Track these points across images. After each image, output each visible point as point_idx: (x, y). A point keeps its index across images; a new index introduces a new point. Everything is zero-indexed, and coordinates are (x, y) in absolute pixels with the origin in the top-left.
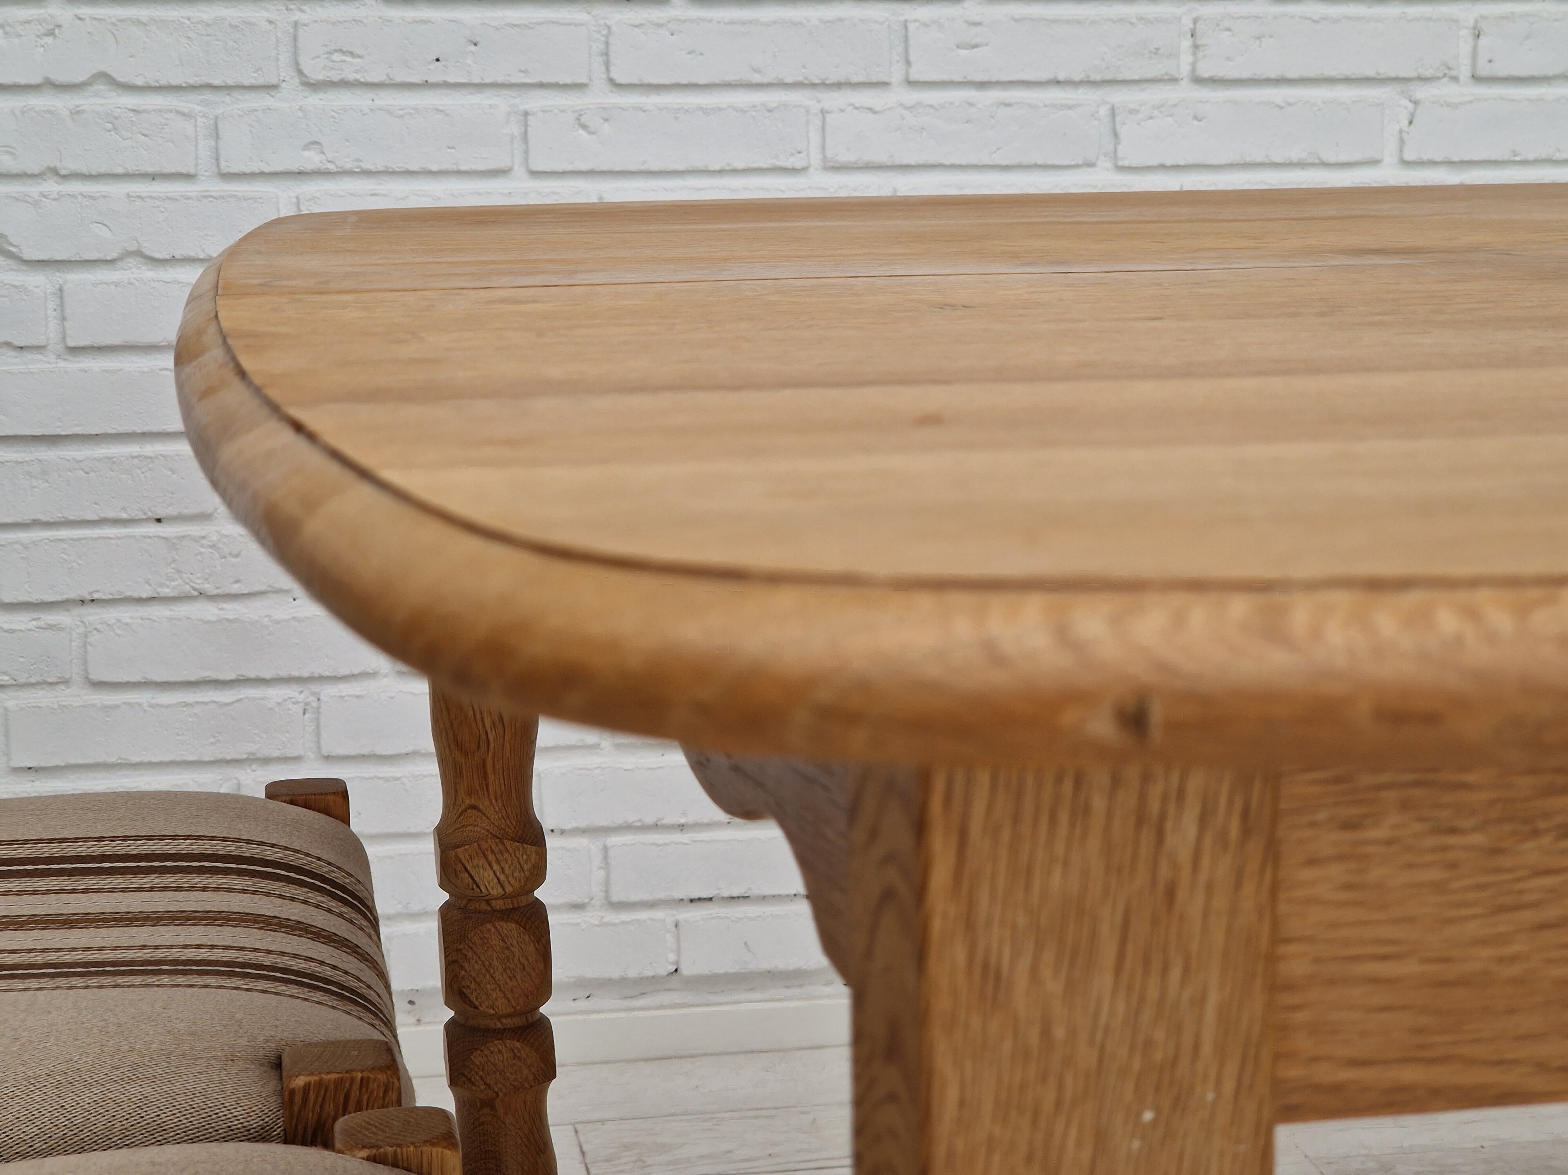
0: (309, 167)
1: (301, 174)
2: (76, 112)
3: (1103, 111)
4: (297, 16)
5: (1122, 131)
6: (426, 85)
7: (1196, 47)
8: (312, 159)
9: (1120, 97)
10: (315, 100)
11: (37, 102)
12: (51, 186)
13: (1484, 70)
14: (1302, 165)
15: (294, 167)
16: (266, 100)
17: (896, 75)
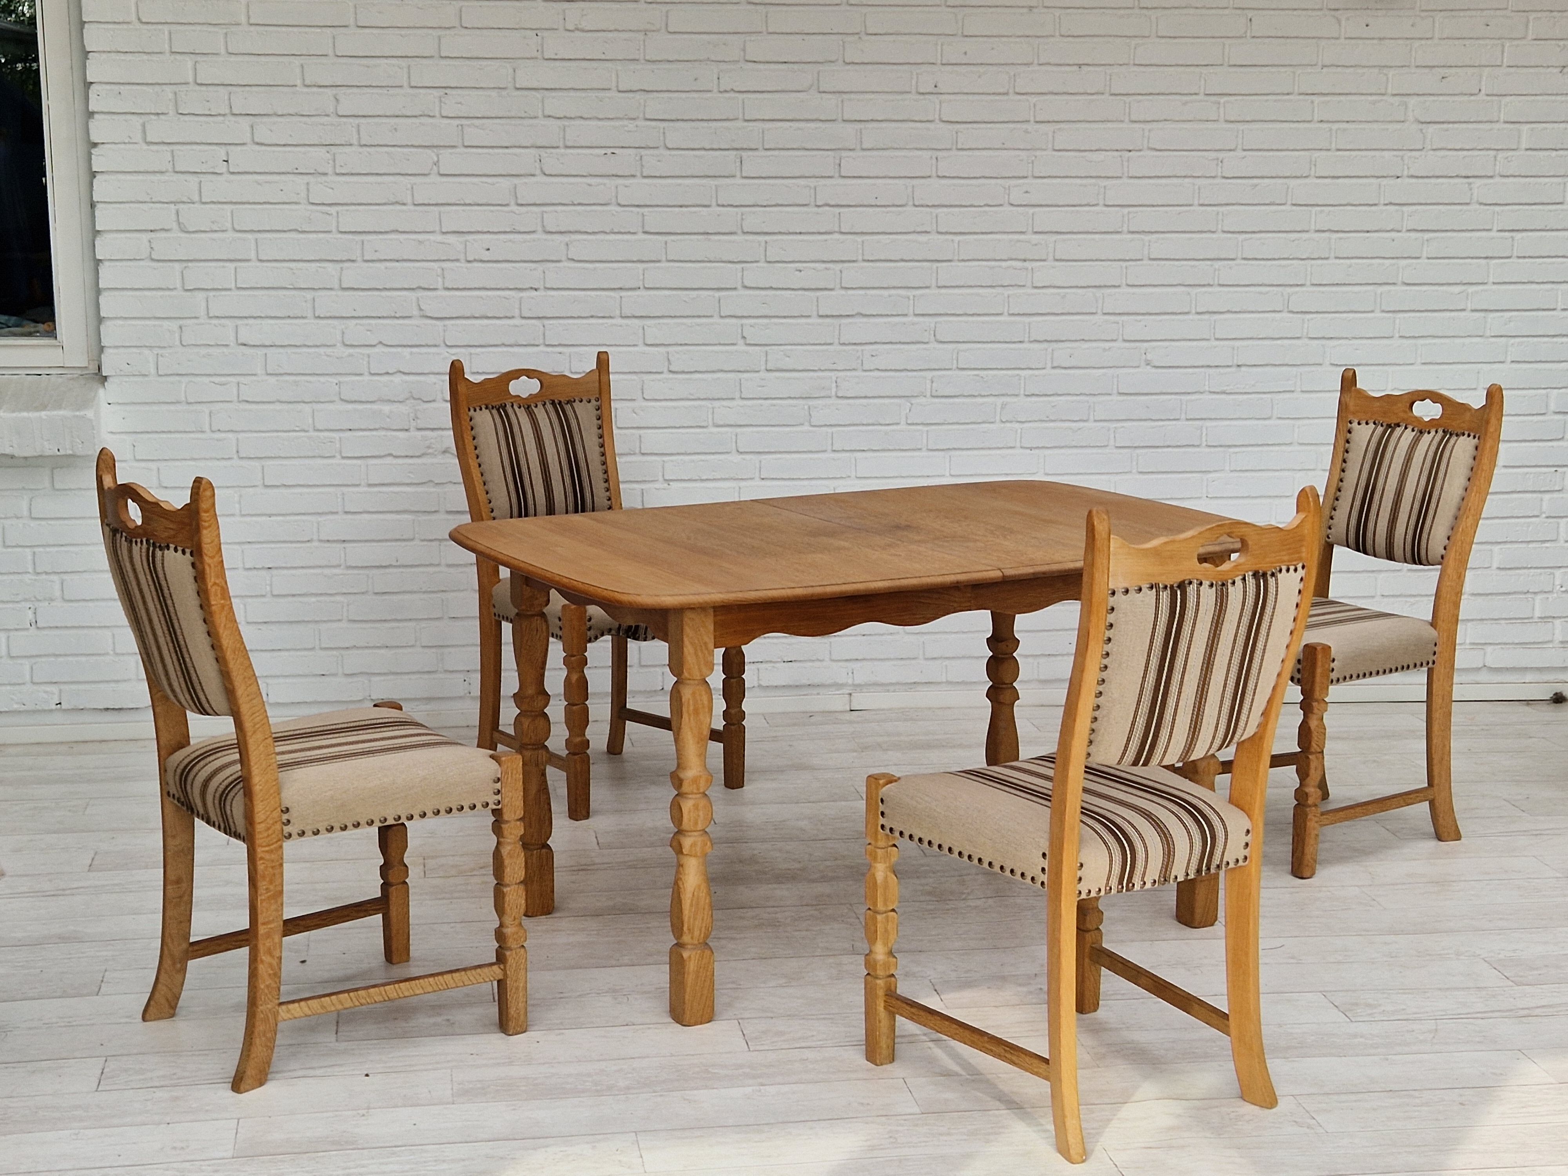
3: (806, 407)
5: (812, 414)
7: (837, 386)
9: (811, 402)
13: (934, 394)
14: (873, 425)
17: (737, 395)
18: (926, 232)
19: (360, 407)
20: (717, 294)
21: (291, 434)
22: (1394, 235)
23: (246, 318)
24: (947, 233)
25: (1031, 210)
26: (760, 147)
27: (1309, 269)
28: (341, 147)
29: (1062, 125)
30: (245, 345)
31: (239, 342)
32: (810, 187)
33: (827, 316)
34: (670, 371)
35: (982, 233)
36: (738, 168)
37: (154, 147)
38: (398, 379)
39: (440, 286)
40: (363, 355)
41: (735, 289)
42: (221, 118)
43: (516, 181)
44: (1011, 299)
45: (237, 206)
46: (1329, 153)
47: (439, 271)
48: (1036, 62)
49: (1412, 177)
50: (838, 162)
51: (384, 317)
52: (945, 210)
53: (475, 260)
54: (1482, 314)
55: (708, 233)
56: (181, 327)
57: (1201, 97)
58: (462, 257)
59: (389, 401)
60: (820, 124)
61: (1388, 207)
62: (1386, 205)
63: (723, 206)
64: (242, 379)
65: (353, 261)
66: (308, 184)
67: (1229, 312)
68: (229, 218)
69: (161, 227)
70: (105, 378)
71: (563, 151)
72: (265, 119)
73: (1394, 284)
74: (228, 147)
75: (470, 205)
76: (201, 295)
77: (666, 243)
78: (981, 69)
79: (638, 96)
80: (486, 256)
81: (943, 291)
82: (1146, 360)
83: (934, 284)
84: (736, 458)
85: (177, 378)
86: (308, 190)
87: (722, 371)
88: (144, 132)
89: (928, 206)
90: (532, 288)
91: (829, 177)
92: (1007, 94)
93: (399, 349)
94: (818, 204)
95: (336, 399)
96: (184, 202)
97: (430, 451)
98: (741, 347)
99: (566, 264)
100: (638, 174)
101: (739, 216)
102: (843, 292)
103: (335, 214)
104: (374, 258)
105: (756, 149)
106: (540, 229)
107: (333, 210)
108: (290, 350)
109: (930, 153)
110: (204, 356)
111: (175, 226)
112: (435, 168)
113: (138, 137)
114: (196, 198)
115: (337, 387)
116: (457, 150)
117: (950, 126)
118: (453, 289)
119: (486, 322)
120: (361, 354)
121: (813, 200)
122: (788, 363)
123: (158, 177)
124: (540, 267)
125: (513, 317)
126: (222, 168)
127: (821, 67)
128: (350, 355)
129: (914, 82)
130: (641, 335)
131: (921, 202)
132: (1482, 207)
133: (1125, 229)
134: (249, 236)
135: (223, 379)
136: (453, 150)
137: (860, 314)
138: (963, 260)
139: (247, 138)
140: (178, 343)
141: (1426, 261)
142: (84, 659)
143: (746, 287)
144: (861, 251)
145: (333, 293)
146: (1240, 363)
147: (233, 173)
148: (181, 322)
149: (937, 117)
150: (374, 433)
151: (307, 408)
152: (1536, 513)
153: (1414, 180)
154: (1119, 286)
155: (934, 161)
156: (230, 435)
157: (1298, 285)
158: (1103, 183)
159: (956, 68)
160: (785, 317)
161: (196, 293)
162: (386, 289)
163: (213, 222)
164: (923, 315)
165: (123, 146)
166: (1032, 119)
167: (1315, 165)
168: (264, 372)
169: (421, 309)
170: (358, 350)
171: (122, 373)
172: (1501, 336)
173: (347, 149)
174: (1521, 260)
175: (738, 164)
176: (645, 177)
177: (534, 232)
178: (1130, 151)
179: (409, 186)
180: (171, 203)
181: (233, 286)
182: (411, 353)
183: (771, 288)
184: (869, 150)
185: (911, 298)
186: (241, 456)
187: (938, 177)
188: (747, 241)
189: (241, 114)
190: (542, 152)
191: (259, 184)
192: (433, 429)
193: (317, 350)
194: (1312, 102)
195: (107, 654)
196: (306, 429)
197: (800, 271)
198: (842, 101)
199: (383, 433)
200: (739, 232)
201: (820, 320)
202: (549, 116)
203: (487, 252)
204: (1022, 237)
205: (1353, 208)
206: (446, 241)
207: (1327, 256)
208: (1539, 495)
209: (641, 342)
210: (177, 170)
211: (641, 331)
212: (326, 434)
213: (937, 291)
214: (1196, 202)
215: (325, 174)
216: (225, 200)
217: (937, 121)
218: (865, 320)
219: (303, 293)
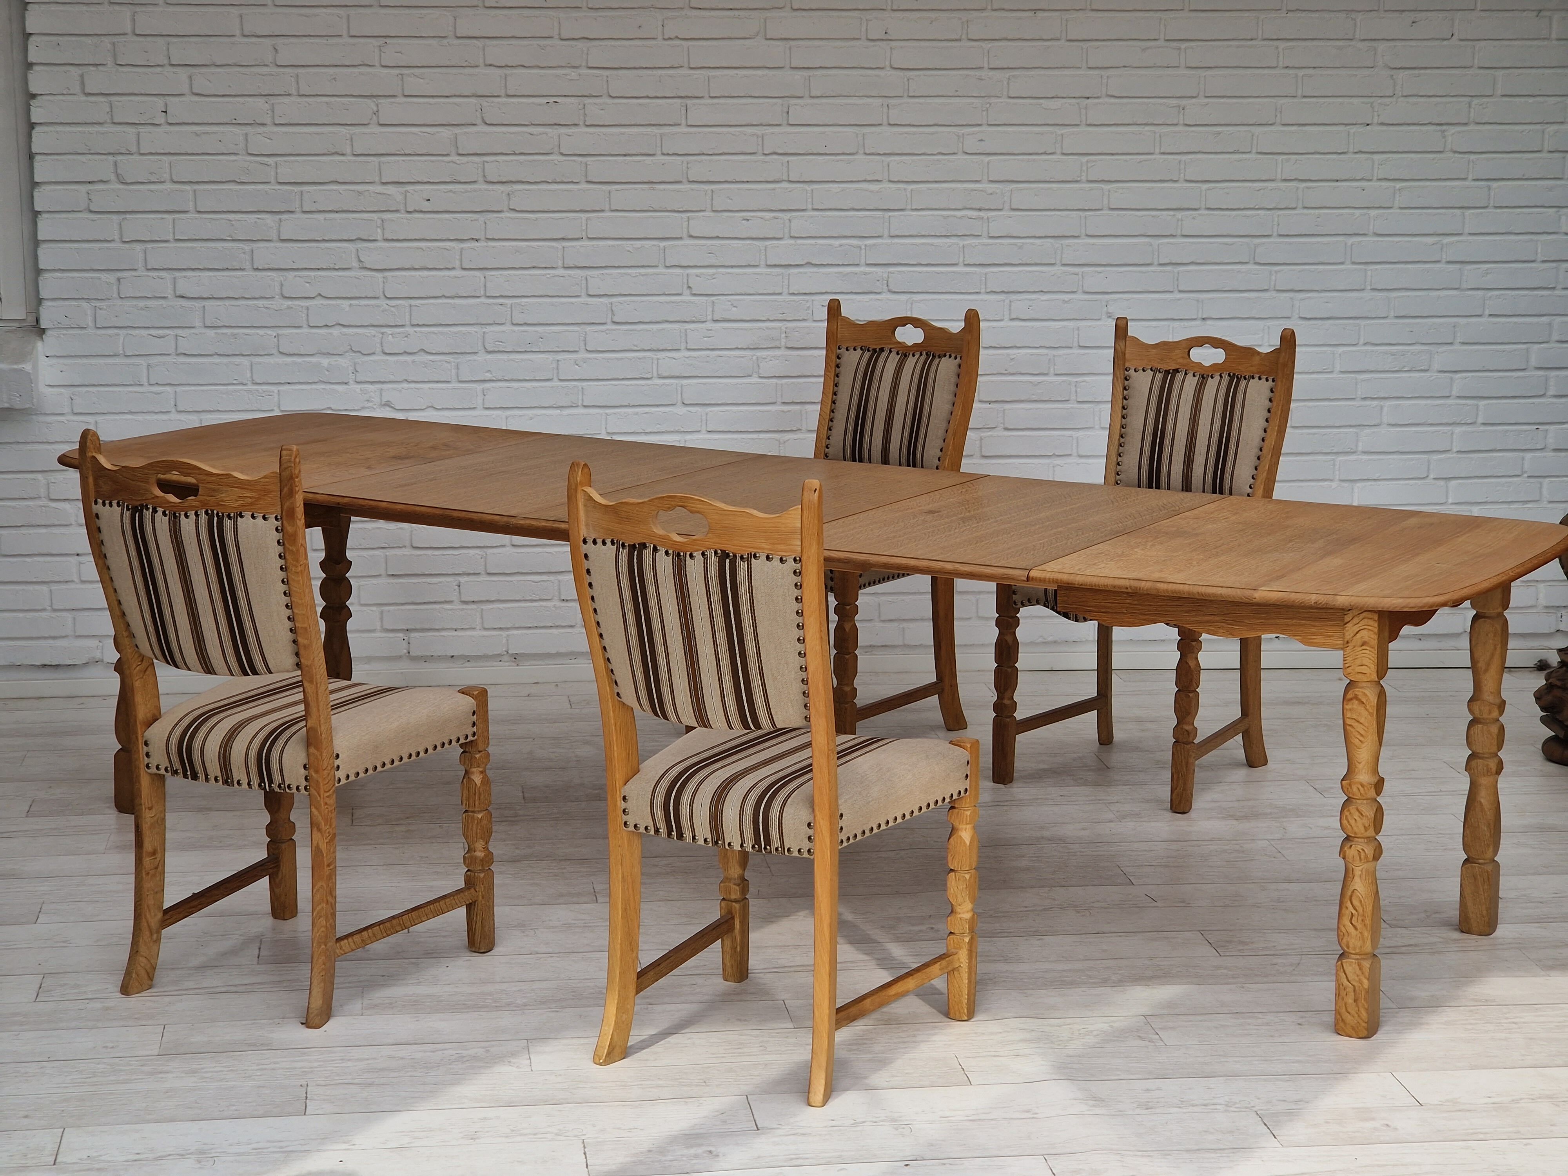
0: (487, 379)
1: (484, 381)
2: (414, 362)
3: (754, 358)
4: (485, 330)
5: (761, 365)
6: (526, 351)
7: (787, 337)
8: (488, 376)
9: (759, 353)
10: (489, 357)
11: (401, 358)
12: (405, 385)
15: (482, 379)
16: (475, 357)
17: (683, 346)
18: (878, 181)
19: (299, 360)
20: (663, 244)
21: (230, 387)
22: (1364, 184)
23: (184, 269)
24: (899, 182)
25: (986, 159)
26: (707, 95)
27: (1276, 219)
28: (279, 97)
29: (1017, 73)
30: (183, 297)
31: (178, 293)
32: (758, 136)
33: (775, 266)
34: (614, 322)
35: (936, 182)
36: (684, 117)
37: (93, 99)
38: (336, 331)
39: (379, 238)
40: (302, 307)
41: (681, 238)
42: (159, 69)
43: (457, 130)
44: (965, 249)
45: (175, 158)
46: (1295, 100)
47: (379, 222)
48: (989, 8)
49: (1383, 124)
50: (786, 110)
51: (323, 269)
52: (897, 158)
53: (415, 211)
54: (1458, 266)
55: (652, 182)
56: (119, 280)
57: (1161, 43)
58: (402, 207)
59: (329, 354)
60: (766, 72)
61: (1357, 156)
62: (1356, 153)
63: (668, 154)
64: (179, 332)
65: (292, 212)
66: (246, 134)
67: (1192, 263)
68: (168, 170)
69: (99, 179)
70: (43, 331)
71: (504, 100)
72: (204, 70)
73: (1365, 235)
74: (167, 98)
75: (409, 155)
76: (138, 247)
77: (610, 192)
78: (933, 15)
79: (580, 44)
80: (426, 206)
81: (896, 240)
82: (1108, 313)
83: (886, 233)
84: (681, 410)
85: (116, 331)
86: (247, 140)
87: (667, 321)
88: (83, 84)
89: (879, 154)
90: (473, 239)
91: (777, 125)
92: (959, 40)
93: (339, 302)
94: (765, 152)
95: (274, 351)
96: (122, 154)
97: (370, 404)
98: (687, 297)
99: (508, 215)
100: (581, 123)
101: (685, 165)
102: (792, 241)
103: (273, 165)
104: (313, 209)
105: (702, 97)
106: (481, 179)
107: (271, 161)
108: (227, 303)
109: (880, 100)
110: (142, 309)
111: (113, 177)
112: (375, 117)
113: (77, 89)
114: (134, 149)
115: (275, 340)
116: (397, 100)
117: (901, 73)
118: (393, 240)
119: (425, 273)
120: (299, 306)
121: (760, 148)
122: (735, 313)
123: (97, 128)
124: (481, 218)
125: (454, 268)
126: (160, 119)
127: (768, 14)
128: (289, 308)
129: (863, 29)
130: (584, 286)
131: (873, 151)
132: (1456, 155)
133: (1084, 178)
134: (187, 187)
135: (161, 332)
136: (393, 100)
137: (809, 264)
138: (916, 210)
139: (185, 89)
140: (115, 295)
141: (1399, 211)
142: (21, 615)
143: (691, 236)
144: (810, 200)
145: (272, 244)
146: (1204, 317)
147: (170, 124)
148: (119, 274)
149: (887, 63)
150: (314, 386)
151: (245, 361)
152: (1518, 473)
153: (1385, 128)
154: (1078, 237)
155: (885, 110)
156: (168, 388)
157: (1265, 236)
158: (1060, 131)
159: (907, 14)
160: (732, 267)
161: (134, 245)
162: (324, 240)
163: (151, 173)
164: (875, 265)
165: (61, 97)
166: (986, 66)
167: (1281, 112)
168: (201, 324)
169: (360, 261)
170: (297, 302)
171: (60, 326)
172: (1478, 289)
173: (286, 100)
174: (1498, 211)
175: (684, 112)
176: (587, 126)
177: (475, 182)
178: (1088, 98)
179: (348, 136)
180: (109, 154)
181: (171, 238)
182: (351, 305)
183: (718, 237)
184: (818, 97)
185: (863, 247)
186: (179, 409)
187: (890, 124)
188: (692, 190)
189: (179, 65)
190: (484, 102)
191: (197, 135)
192: (372, 383)
193: (255, 302)
194: (1277, 48)
195: (44, 610)
196: (245, 381)
197: (748, 220)
198: (790, 48)
199: (323, 386)
200: (685, 180)
201: (769, 270)
202: (491, 65)
203: (427, 203)
204: (977, 186)
205: (1322, 156)
206: (385, 192)
207: (1294, 206)
208: (1521, 454)
209: (583, 294)
210: (115, 121)
211: (584, 282)
212: (265, 387)
213: (889, 241)
214: (1157, 151)
215: (263, 125)
216: (162, 151)
217: (888, 68)
218: (815, 269)
219: (241, 245)
